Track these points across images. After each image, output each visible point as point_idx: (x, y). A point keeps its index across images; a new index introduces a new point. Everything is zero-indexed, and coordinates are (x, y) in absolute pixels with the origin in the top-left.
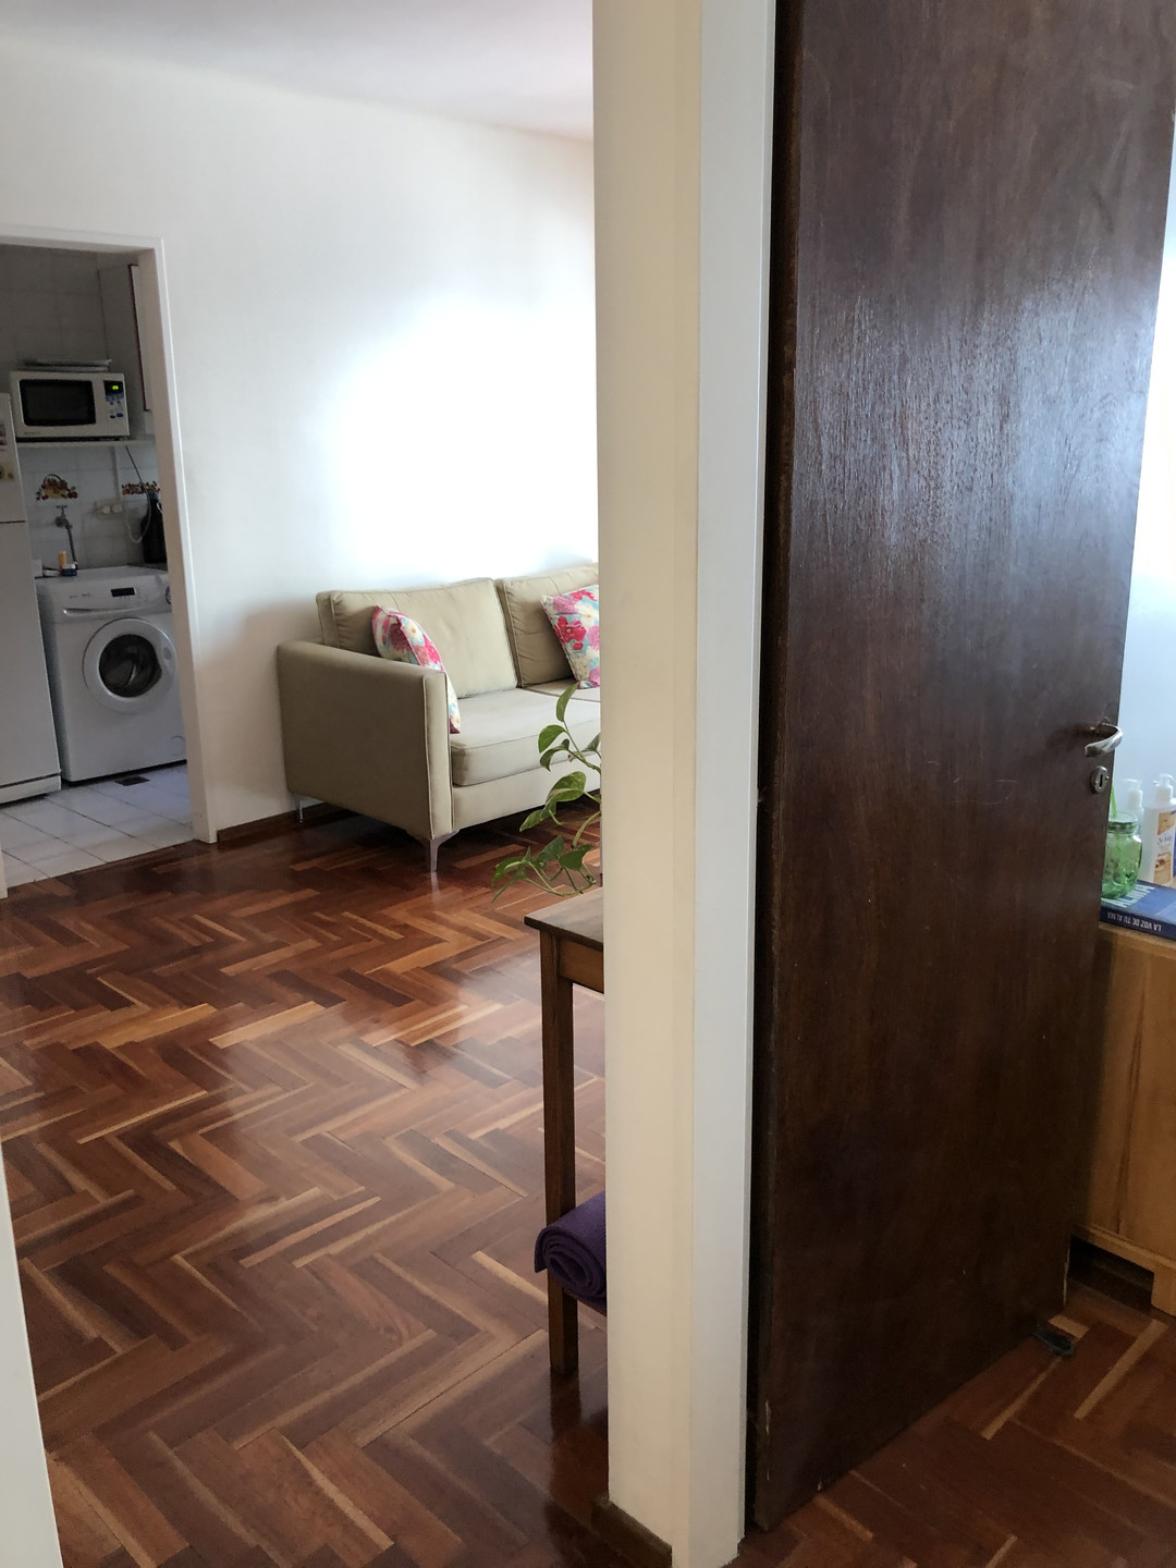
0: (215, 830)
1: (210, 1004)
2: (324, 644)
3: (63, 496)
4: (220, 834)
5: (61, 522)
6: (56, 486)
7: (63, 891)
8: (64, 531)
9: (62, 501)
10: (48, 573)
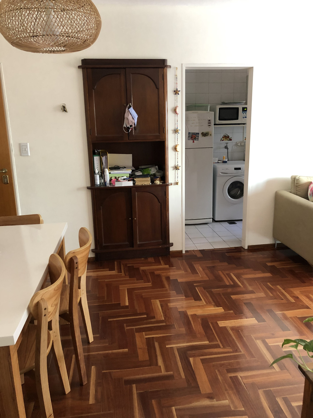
0: (247, 245)
1: (223, 308)
2: (291, 192)
3: (228, 140)
4: (249, 247)
5: (226, 147)
6: (226, 137)
7: (199, 255)
8: (226, 150)
9: (227, 141)
10: (219, 162)
